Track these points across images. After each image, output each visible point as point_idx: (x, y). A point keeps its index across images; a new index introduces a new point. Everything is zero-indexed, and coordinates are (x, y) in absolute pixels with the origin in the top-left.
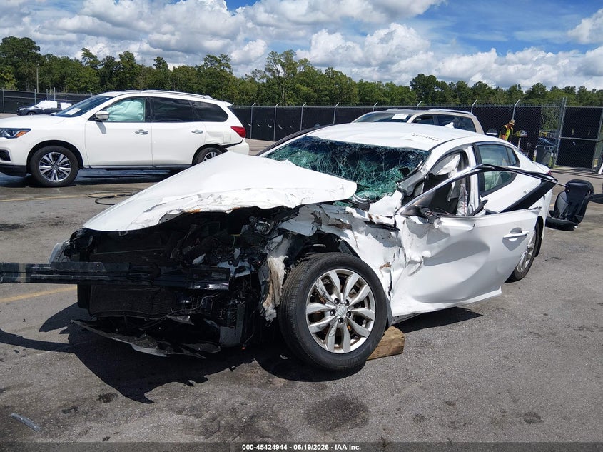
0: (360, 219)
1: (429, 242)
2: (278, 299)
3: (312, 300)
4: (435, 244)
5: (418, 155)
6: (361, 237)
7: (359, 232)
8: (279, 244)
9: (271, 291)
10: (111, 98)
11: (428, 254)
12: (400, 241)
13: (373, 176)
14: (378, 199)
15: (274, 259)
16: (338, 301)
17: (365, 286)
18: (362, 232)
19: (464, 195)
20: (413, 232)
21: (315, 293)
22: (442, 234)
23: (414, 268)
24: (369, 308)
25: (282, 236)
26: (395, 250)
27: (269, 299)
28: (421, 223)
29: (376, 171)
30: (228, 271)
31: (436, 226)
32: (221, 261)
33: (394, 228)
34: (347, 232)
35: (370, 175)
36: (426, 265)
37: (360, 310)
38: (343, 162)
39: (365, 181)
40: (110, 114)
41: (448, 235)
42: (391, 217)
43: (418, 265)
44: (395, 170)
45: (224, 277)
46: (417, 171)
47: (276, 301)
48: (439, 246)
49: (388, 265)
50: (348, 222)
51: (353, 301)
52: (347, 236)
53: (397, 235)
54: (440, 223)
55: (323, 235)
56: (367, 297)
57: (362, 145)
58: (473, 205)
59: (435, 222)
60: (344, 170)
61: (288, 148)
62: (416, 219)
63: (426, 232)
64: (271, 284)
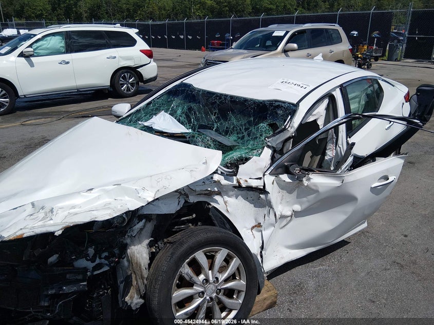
0: (228, 186)
1: (298, 197)
2: (142, 288)
3: (179, 286)
4: (305, 199)
5: (286, 109)
6: (231, 201)
7: (229, 197)
8: (141, 229)
9: (134, 283)
10: (35, 35)
11: (298, 208)
12: (270, 202)
13: (243, 131)
14: (247, 159)
15: (136, 247)
16: (207, 280)
17: (235, 259)
18: (232, 195)
19: (333, 138)
20: (282, 189)
21: (181, 278)
22: (311, 190)
23: (284, 222)
24: (240, 278)
25: (144, 221)
26: (265, 210)
27: (132, 291)
28: (291, 181)
29: (245, 125)
30: (85, 270)
31: (305, 183)
32: (76, 259)
33: (263, 191)
34: (217, 198)
35: (240, 129)
36: (296, 217)
37: (230, 285)
38: (215, 113)
39: (236, 135)
40: (35, 50)
41: (317, 191)
42: (260, 178)
43: (289, 218)
44: (263, 126)
45: (80, 277)
46: (285, 129)
47: (142, 291)
48: (308, 201)
49: (259, 225)
50: (216, 189)
51: (222, 277)
52: (216, 202)
53: (266, 197)
54: (309, 179)
55: (191, 205)
56: (238, 269)
57: (232, 97)
58: (341, 146)
59: (304, 179)
60: (216, 122)
61: (165, 96)
62: (285, 177)
63: (296, 188)
64: (133, 276)
